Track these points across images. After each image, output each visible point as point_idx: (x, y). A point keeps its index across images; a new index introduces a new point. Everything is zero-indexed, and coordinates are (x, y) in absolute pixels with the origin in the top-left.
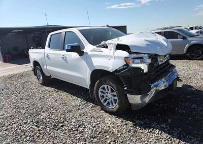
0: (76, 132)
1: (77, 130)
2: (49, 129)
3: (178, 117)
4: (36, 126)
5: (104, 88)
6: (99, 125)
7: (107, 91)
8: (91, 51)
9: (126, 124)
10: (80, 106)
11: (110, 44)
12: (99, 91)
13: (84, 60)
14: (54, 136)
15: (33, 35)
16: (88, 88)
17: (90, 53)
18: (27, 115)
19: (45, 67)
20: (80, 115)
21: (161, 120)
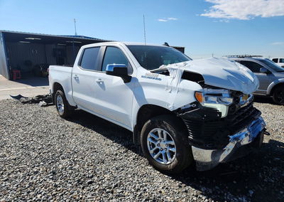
0: (111, 195)
1: (112, 192)
2: (70, 185)
3: (263, 188)
4: (52, 179)
5: (156, 133)
6: (145, 188)
7: (160, 137)
8: (142, 77)
9: (186, 192)
10: (116, 155)
11: (174, 69)
12: (149, 136)
13: (132, 89)
14: (77, 198)
15: (53, 46)
16: (132, 130)
17: (141, 80)
18: (38, 160)
19: (70, 93)
20: (117, 169)
21: (239, 190)
